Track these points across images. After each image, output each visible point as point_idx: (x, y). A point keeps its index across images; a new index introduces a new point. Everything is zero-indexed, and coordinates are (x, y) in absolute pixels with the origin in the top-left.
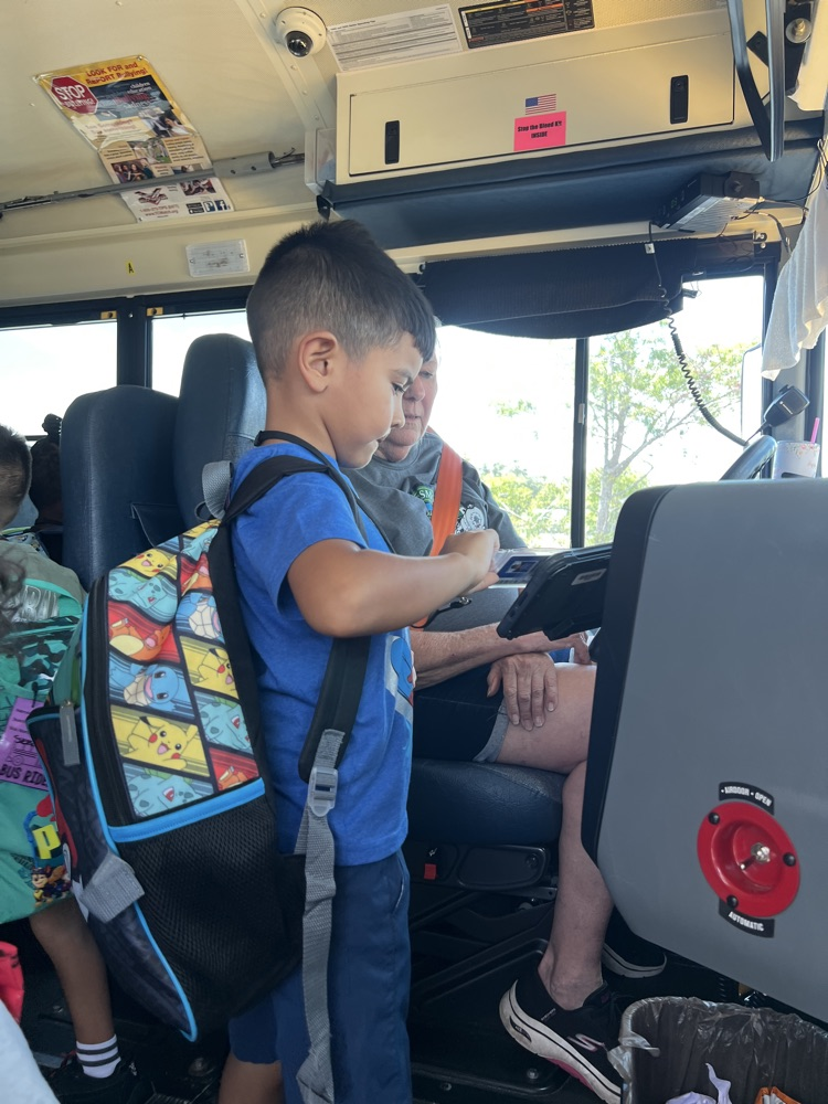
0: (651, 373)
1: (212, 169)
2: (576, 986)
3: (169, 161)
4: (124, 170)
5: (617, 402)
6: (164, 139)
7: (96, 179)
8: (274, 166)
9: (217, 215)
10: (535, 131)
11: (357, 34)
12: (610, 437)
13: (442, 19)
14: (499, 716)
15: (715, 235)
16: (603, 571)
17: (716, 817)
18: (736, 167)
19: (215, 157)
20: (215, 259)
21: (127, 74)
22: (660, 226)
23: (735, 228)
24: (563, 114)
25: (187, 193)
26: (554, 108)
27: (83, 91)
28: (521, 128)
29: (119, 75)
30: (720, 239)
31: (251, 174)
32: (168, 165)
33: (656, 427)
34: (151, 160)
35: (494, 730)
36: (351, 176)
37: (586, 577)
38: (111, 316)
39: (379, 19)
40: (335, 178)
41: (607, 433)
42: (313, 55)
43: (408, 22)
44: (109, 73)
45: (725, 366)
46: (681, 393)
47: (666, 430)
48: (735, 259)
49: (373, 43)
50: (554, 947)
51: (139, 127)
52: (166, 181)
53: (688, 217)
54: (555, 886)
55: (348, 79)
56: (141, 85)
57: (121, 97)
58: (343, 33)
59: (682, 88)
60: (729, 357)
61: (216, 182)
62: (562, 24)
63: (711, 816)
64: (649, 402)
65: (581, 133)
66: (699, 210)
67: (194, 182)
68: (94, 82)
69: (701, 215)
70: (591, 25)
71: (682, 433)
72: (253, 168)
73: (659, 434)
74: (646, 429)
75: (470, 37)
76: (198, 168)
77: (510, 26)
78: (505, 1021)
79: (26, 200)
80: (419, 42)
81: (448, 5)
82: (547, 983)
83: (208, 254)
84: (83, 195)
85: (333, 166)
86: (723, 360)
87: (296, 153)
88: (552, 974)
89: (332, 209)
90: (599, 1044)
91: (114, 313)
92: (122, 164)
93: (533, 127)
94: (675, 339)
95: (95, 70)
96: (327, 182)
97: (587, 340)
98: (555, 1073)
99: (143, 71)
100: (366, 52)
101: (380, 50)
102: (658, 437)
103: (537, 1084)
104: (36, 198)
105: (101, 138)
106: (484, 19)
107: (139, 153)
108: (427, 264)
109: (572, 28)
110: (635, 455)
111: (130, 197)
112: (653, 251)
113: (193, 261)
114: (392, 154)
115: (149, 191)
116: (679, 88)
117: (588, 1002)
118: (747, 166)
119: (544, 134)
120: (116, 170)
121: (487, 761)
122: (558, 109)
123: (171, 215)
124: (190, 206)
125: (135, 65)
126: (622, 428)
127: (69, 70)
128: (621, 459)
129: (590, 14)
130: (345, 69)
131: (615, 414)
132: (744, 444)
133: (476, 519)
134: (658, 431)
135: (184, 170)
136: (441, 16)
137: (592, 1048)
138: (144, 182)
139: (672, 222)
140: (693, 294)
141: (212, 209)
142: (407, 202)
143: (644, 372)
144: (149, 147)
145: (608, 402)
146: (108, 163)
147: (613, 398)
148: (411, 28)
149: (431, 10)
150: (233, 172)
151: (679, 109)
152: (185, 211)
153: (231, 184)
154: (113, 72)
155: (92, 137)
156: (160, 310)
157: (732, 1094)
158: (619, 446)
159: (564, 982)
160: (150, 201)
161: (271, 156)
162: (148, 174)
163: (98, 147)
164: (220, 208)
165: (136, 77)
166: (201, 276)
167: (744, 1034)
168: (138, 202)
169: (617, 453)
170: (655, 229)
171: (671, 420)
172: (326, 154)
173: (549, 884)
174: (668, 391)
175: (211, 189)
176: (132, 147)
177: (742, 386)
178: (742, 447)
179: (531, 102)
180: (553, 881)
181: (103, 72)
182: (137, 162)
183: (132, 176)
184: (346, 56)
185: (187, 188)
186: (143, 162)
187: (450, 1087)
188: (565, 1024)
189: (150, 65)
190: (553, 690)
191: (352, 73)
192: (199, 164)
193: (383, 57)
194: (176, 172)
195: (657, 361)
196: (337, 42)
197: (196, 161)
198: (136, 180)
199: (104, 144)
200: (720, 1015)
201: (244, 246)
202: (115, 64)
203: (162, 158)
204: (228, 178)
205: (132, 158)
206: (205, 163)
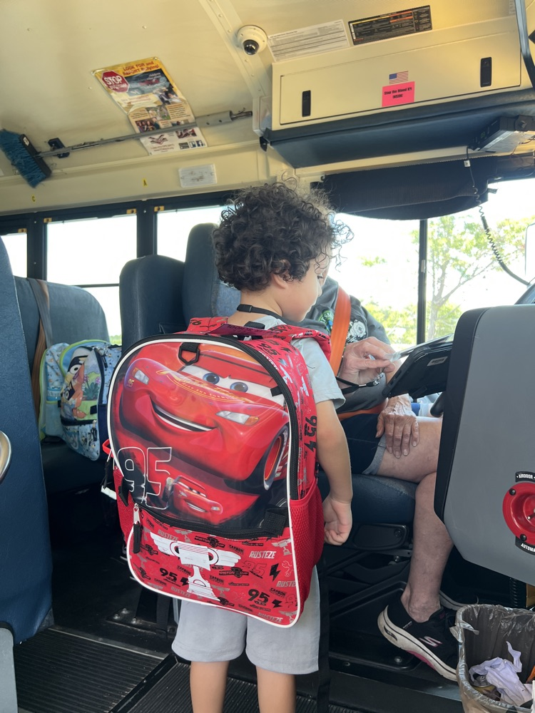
0: (463, 237)
1: (195, 123)
2: (424, 608)
3: (170, 119)
4: (142, 125)
5: (441, 257)
6: (167, 106)
7: (126, 131)
8: (233, 119)
9: (197, 150)
10: (395, 94)
11: (286, 40)
12: (436, 280)
13: (338, 29)
14: (379, 448)
15: (509, 154)
16: (446, 358)
17: (514, 491)
18: (522, 112)
19: (197, 115)
20: (197, 176)
21: (148, 68)
22: (474, 149)
23: (521, 149)
24: (413, 83)
25: (180, 137)
26: (407, 80)
27: (121, 79)
28: (387, 92)
29: (142, 69)
30: (513, 156)
31: (218, 125)
32: (169, 121)
33: (467, 273)
34: (159, 118)
35: (376, 456)
36: (281, 124)
37: (435, 361)
38: (133, 212)
39: (299, 30)
40: (271, 126)
41: (434, 278)
42: (259, 53)
43: (317, 31)
44: (136, 68)
45: (514, 233)
46: (484, 251)
47: (473, 276)
48: (522, 168)
49: (295, 44)
50: (410, 586)
51: (153, 99)
52: (167, 130)
53: (492, 143)
54: (411, 549)
55: (279, 66)
56: (155, 75)
57: (143, 82)
58: (277, 39)
59: (488, 65)
60: (517, 227)
61: (197, 130)
62: (412, 28)
63: (510, 491)
64: (463, 257)
65: (424, 94)
66: (498, 139)
67: (184, 130)
68: (127, 74)
69: (500, 142)
70: (430, 28)
71: (484, 277)
72: (220, 121)
73: (469, 278)
74: (460, 274)
75: (355, 38)
76: (186, 122)
77: (379, 31)
78: (381, 629)
79: (84, 144)
80: (323, 43)
81: (341, 20)
82: (406, 607)
83: (192, 173)
84: (118, 140)
85: (270, 119)
86: (512, 229)
87: (246, 111)
88: (410, 600)
89: (269, 145)
90: (439, 642)
91: (135, 210)
92: (141, 121)
93: (394, 92)
94: (483, 219)
95: (129, 67)
96: (267, 129)
97: (426, 221)
98: (412, 659)
99: (157, 66)
100: (291, 50)
101: (299, 48)
102: (468, 280)
103: (401, 665)
104: (90, 143)
105: (130, 105)
106: (364, 27)
107: (152, 114)
108: (326, 176)
109: (418, 30)
110: (453, 292)
111: (146, 141)
112: (469, 165)
113: (183, 178)
114: (306, 110)
115: (157, 137)
116: (486, 65)
117: (432, 618)
118: (529, 111)
119: (401, 96)
120: (138, 125)
121: (370, 474)
122: (410, 80)
123: (169, 151)
124: (181, 145)
125: (152, 63)
126: (444, 274)
127: (114, 67)
128: (443, 295)
129: (430, 22)
130: (278, 60)
131: (439, 265)
132: (528, 284)
133: (360, 329)
134: (468, 276)
135: (178, 123)
136: (337, 27)
137: (434, 645)
138: (154, 132)
139: (481, 147)
140: (494, 191)
141: (194, 146)
142: (315, 140)
143: (459, 237)
144: (158, 111)
145: (435, 257)
146: (133, 121)
147: (438, 254)
148: (319, 34)
149: (332, 23)
150: (208, 124)
151: (486, 77)
152: (177, 148)
153: (207, 130)
154: (139, 67)
155: (124, 105)
156: (162, 208)
157: (522, 659)
158: (442, 286)
159: (417, 605)
160: (157, 142)
161: (231, 113)
162: (156, 126)
163: (128, 111)
164: (199, 145)
165: (152, 70)
166: (188, 187)
167: (529, 626)
168: (150, 143)
169: (441, 290)
170: (470, 151)
171: (477, 268)
172: (265, 112)
173: (407, 548)
174: (475, 250)
175: (194, 134)
176: (148, 111)
177: (525, 246)
178: (525, 286)
179: (393, 76)
180: (410, 546)
181: (133, 67)
182: (150, 120)
183: (147, 128)
184: (278, 53)
185: (180, 134)
186: (154, 120)
187: (349, 664)
188: (417, 630)
189: (161, 63)
190: (416, 434)
191: (282, 62)
192: (187, 120)
193: (301, 52)
194: (173, 125)
195: (468, 230)
196: (273, 44)
197: (185, 118)
198: (149, 130)
199: (132, 110)
200: (515, 615)
201: (214, 168)
202: (140, 63)
203: (165, 117)
204: (205, 127)
205: (148, 117)
206: (191, 119)
